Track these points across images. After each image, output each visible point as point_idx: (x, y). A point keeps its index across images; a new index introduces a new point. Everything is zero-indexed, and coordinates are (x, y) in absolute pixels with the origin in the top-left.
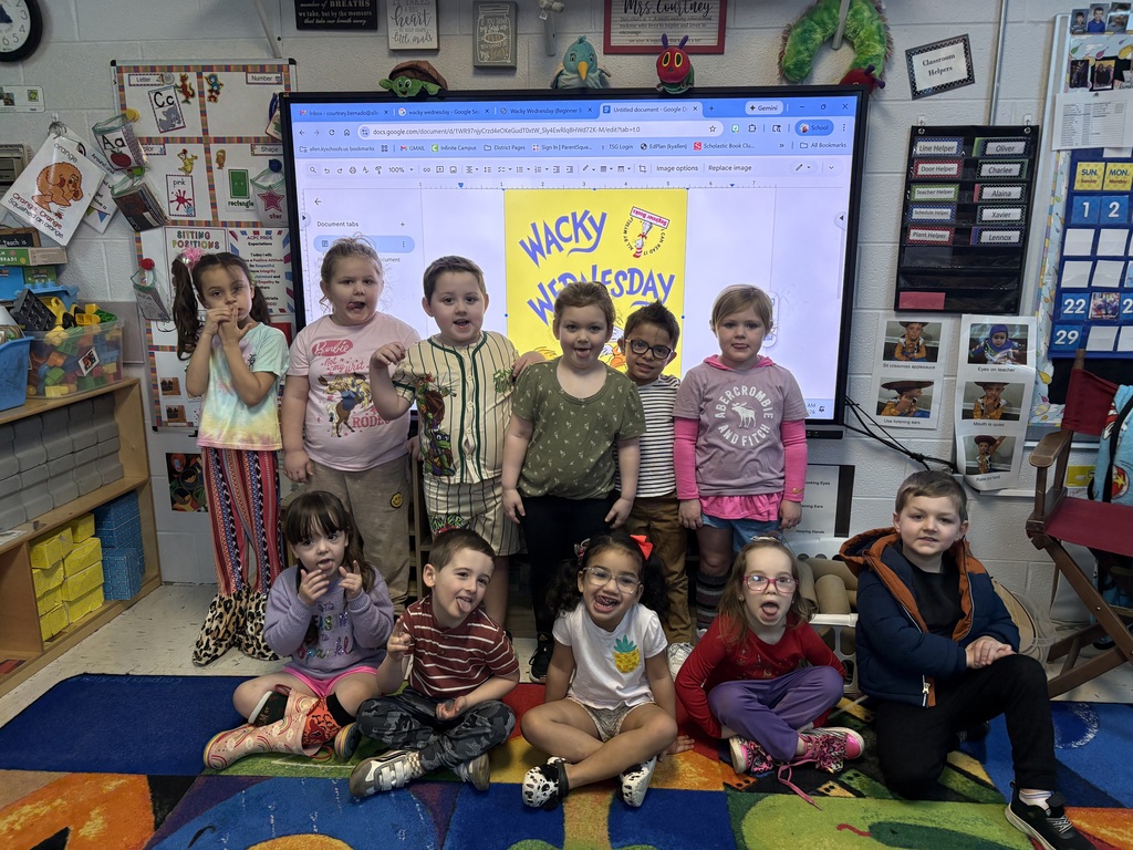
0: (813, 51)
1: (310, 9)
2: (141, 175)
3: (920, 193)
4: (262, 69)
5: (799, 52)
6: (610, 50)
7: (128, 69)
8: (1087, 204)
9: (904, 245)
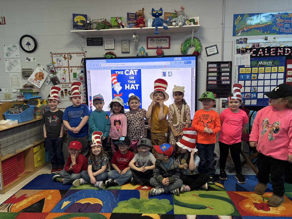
0: (187, 48)
1: (90, 42)
2: (56, 74)
3: (210, 74)
4: (80, 53)
5: (184, 48)
6: (148, 48)
7: (54, 54)
8: (242, 76)
9: (207, 84)
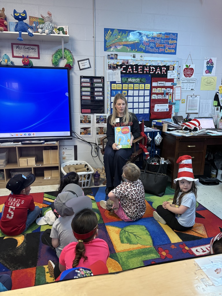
0: (58, 60)
3: (83, 89)
5: (55, 60)
6: (14, 57)
8: (114, 92)
9: (81, 99)
